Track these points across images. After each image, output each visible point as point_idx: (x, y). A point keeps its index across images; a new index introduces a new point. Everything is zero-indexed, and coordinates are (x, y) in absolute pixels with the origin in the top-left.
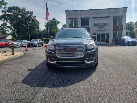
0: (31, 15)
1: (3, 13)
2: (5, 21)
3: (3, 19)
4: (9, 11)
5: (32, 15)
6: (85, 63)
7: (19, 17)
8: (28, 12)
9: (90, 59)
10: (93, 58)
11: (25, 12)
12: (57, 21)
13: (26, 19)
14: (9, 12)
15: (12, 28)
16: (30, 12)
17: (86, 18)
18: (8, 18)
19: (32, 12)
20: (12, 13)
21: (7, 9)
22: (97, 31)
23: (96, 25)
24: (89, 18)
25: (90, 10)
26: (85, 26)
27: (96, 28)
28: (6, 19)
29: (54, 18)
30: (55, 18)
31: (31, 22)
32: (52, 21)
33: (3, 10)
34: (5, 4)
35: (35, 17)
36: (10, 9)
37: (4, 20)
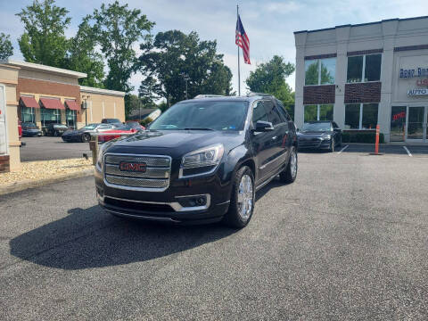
0: (212, 52)
1: (143, 51)
2: (149, 73)
3: (144, 67)
4: (157, 45)
5: (214, 51)
6: (171, 209)
7: (181, 60)
8: (204, 45)
9: (194, 199)
10: (205, 199)
11: (195, 44)
12: (287, 64)
13: (196, 65)
14: (158, 47)
15: (164, 89)
16: (210, 43)
17: (369, 51)
18: (155, 65)
19: (215, 44)
20: (164, 50)
21: (153, 38)
22: (412, 96)
23: (405, 75)
24: (381, 51)
25: (383, 21)
26: (363, 81)
27: (409, 86)
28: (150, 66)
29: (276, 57)
30: (279, 56)
31: (209, 71)
32: (269, 67)
33: (144, 42)
34: (148, 26)
35: (221, 56)
36: (161, 39)
37: (146, 69)
